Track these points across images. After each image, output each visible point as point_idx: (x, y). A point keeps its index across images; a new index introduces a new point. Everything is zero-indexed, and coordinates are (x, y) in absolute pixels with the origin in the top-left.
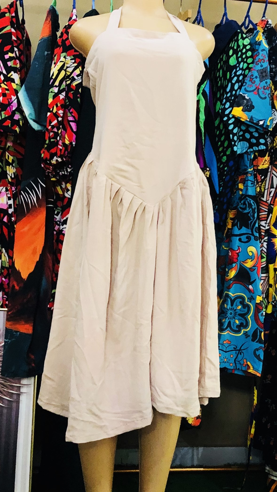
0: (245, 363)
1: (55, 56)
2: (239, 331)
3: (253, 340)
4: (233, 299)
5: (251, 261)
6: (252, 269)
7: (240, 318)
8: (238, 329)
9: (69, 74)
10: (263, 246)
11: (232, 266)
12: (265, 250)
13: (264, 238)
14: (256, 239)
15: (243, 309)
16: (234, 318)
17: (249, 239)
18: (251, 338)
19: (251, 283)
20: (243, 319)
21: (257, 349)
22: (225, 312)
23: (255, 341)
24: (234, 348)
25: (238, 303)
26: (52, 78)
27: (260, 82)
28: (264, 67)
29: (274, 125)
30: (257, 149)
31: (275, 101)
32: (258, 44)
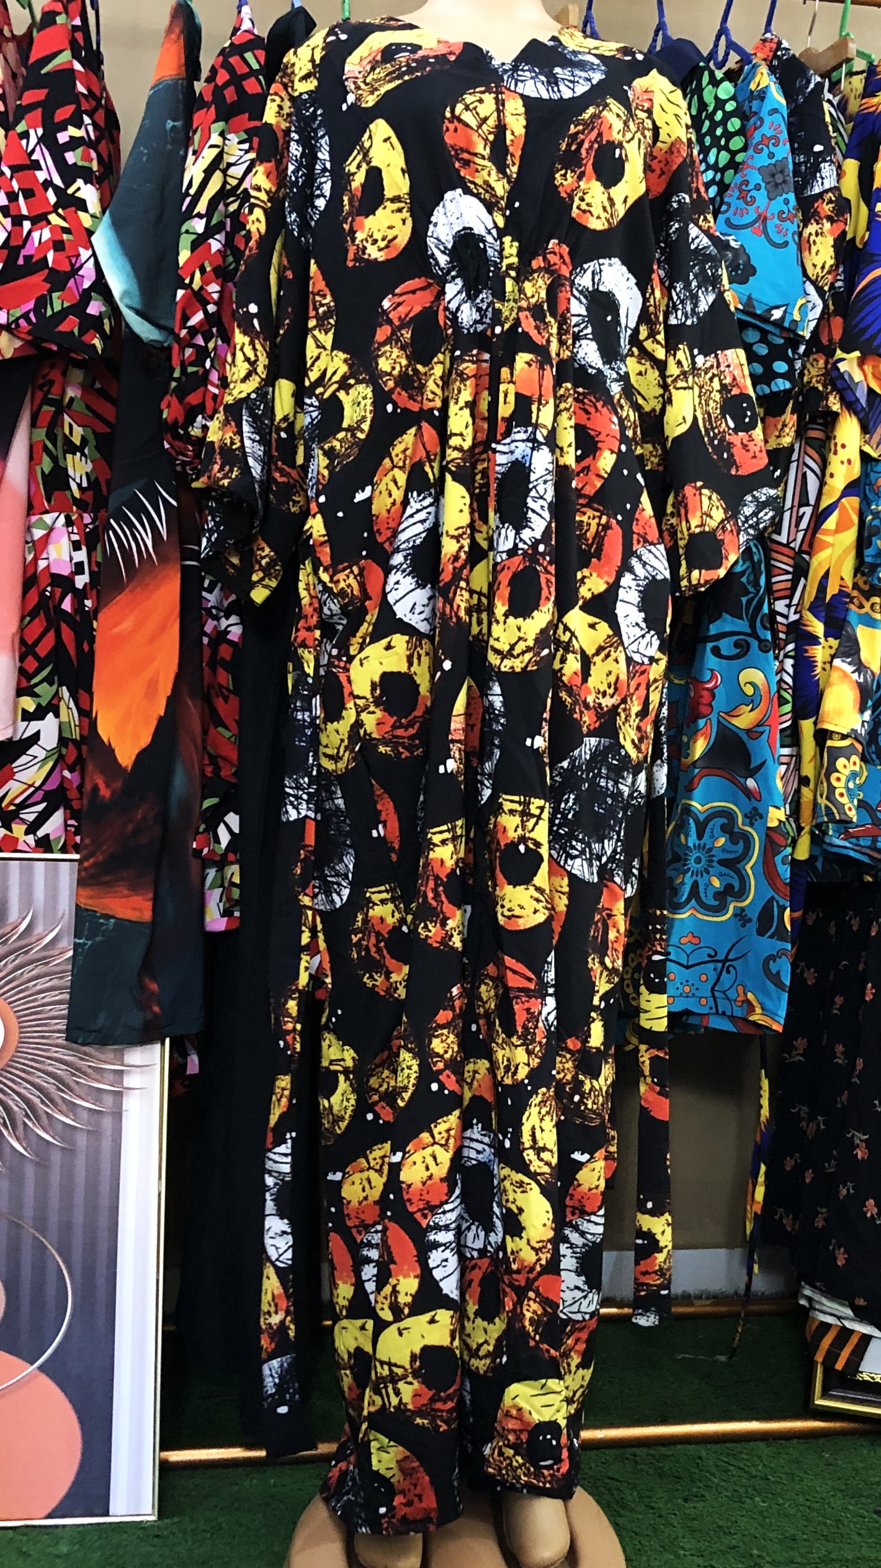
0: (741, 999)
1: (195, 132)
2: (720, 909)
3: (762, 932)
4: (702, 818)
5: (752, 710)
6: (753, 733)
7: (724, 870)
8: (716, 903)
9: (234, 182)
10: (782, 670)
11: (697, 725)
12: (789, 680)
13: (784, 648)
14: (764, 647)
15: (733, 848)
16: (708, 873)
17: (743, 649)
18: (753, 926)
19: (752, 774)
20: (735, 876)
21: (774, 957)
22: (683, 857)
23: (769, 933)
24: (709, 955)
25: (717, 830)
26: (187, 194)
27: (771, 199)
28: (779, 157)
29: (815, 321)
30: (767, 391)
31: (806, 254)
32: (759, 96)
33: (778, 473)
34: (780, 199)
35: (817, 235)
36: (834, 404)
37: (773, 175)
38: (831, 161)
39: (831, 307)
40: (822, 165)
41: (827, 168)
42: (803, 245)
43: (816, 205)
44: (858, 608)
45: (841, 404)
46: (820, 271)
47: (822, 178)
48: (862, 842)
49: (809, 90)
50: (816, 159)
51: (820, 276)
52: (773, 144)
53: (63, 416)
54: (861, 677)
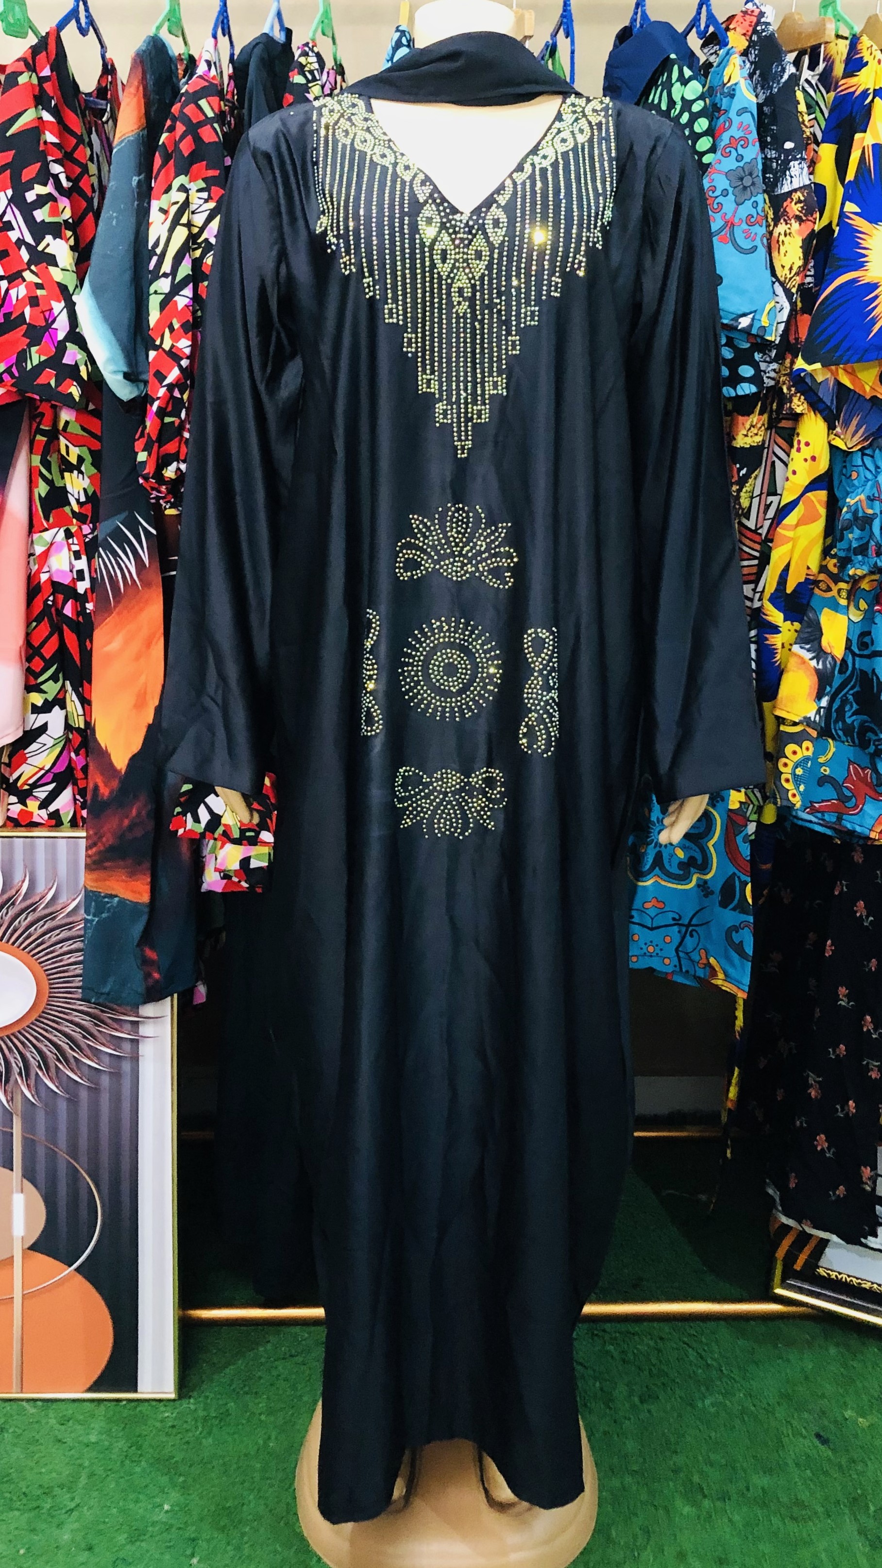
0: (705, 961)
2: (685, 878)
3: (724, 904)
7: (689, 846)
8: (682, 873)
18: (717, 898)
20: (698, 851)
21: (736, 929)
23: (731, 906)
24: (674, 919)
26: (153, 253)
27: (738, 204)
28: (747, 159)
29: (783, 325)
30: (733, 394)
31: (775, 254)
32: (729, 92)
33: (744, 472)
34: (748, 204)
35: (785, 235)
36: (799, 405)
37: (742, 179)
38: (802, 159)
39: (799, 305)
40: (792, 164)
41: (797, 166)
42: (771, 245)
43: (785, 204)
44: (824, 591)
45: (805, 405)
46: (788, 273)
47: (792, 177)
48: (827, 817)
49: (783, 80)
50: (786, 156)
51: (789, 276)
52: (742, 146)
53: (59, 439)
54: (821, 663)
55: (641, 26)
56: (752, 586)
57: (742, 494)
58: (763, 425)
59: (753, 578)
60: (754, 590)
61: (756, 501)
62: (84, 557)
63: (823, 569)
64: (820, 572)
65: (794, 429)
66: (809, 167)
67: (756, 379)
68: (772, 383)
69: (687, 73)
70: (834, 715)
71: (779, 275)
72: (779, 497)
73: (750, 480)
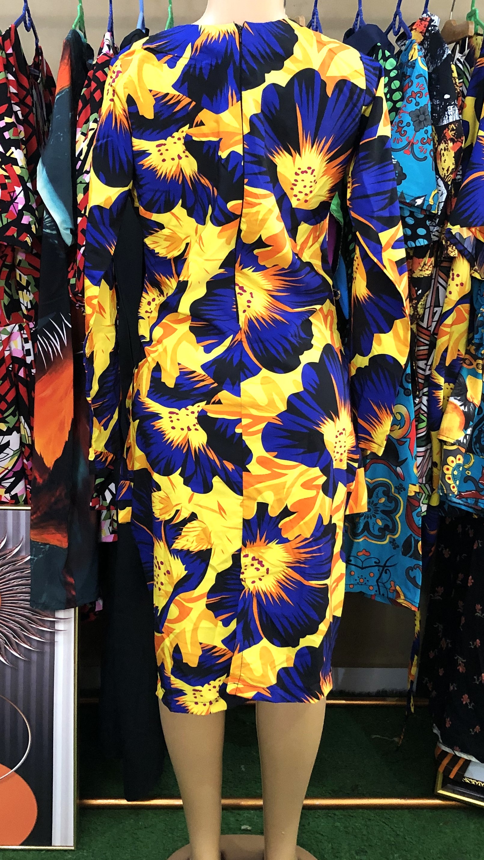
0: (393, 588)
2: (382, 537)
3: (405, 554)
4: (371, 486)
6: (400, 441)
7: (385, 516)
8: (379, 534)
10: (421, 402)
12: (425, 409)
13: (423, 389)
15: (388, 504)
16: (375, 517)
18: (401, 549)
19: (400, 464)
20: (390, 521)
21: (411, 568)
24: (375, 562)
25: (380, 494)
26: (79, 159)
27: (416, 132)
28: (422, 105)
29: (443, 203)
30: (414, 245)
31: (438, 161)
32: (411, 65)
33: (420, 292)
34: (422, 131)
35: (445, 150)
36: (453, 252)
37: (418, 116)
38: (455, 104)
39: (453, 192)
40: (449, 107)
41: (451, 109)
42: (436, 156)
43: (445, 132)
44: (468, 365)
45: (456, 252)
46: (446, 172)
47: (448, 115)
48: (469, 501)
49: (444, 58)
50: (445, 103)
51: (447, 175)
52: (419, 97)
53: (15, 271)
54: (466, 408)
55: (360, 27)
56: (425, 362)
57: (419, 306)
58: (431, 264)
59: (426, 357)
60: (426, 364)
61: (427, 310)
62: (30, 342)
63: (468, 352)
64: (466, 354)
65: (450, 267)
66: (459, 110)
67: (427, 237)
68: (436, 239)
69: (387, 54)
70: (474, 440)
71: (441, 174)
72: (440, 308)
73: (424, 298)
